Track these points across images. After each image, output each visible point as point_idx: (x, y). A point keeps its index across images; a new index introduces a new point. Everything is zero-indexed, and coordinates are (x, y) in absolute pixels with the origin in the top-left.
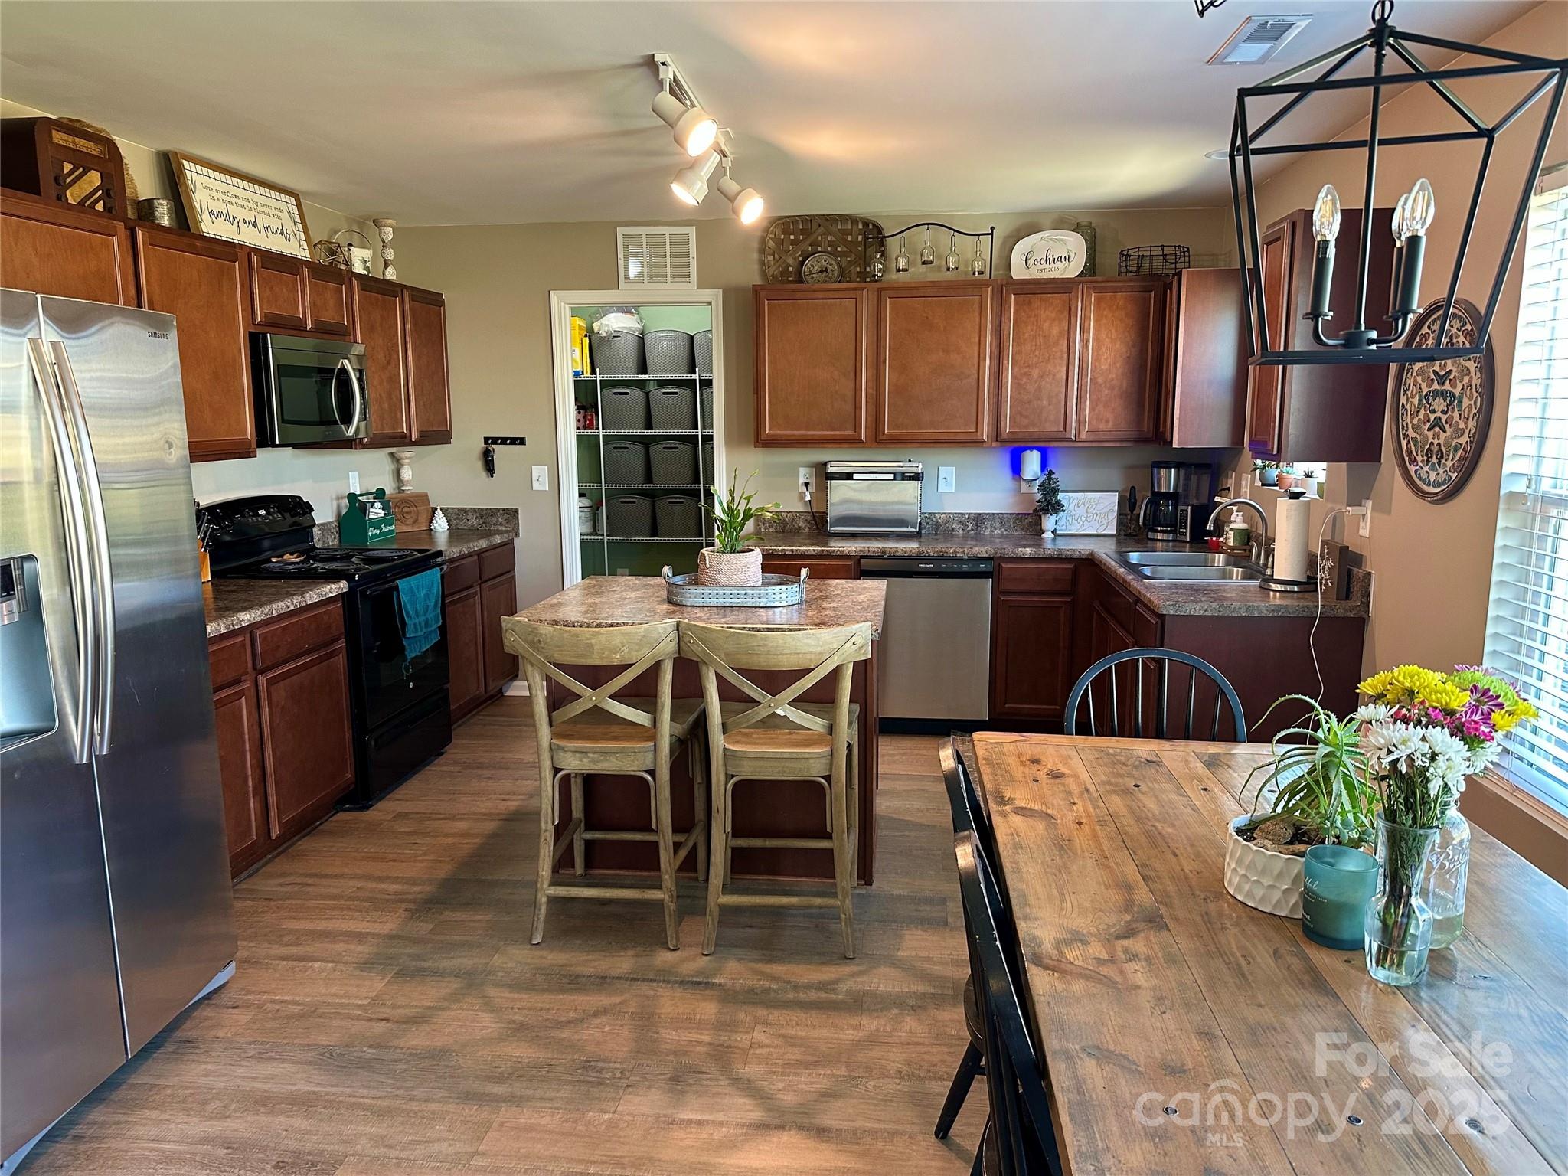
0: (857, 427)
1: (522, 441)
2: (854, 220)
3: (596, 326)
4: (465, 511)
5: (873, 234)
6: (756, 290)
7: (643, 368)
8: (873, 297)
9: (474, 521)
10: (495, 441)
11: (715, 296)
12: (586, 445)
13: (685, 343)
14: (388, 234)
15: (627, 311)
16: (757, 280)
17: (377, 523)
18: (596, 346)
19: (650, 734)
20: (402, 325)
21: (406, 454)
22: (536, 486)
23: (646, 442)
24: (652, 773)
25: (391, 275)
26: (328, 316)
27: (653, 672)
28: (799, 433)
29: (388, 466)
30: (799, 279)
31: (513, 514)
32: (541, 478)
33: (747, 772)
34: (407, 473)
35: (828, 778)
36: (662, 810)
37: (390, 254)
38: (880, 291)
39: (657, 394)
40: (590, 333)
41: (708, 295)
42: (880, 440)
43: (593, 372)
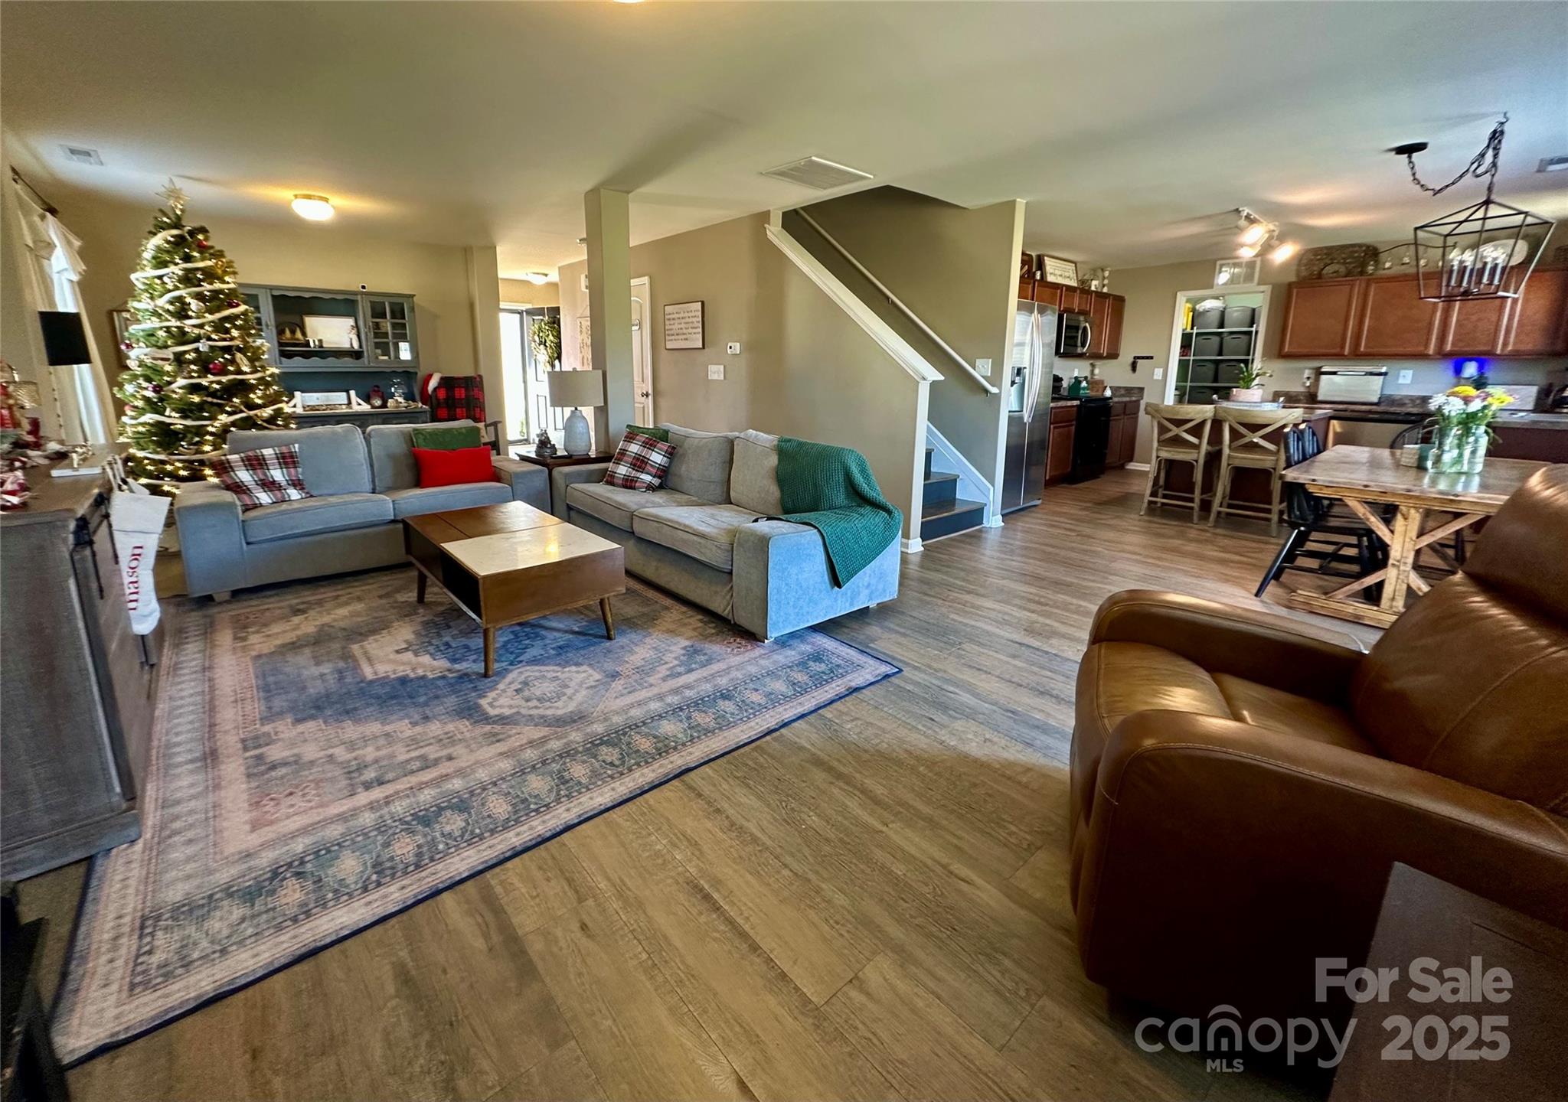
0: (1343, 347)
1: (1152, 358)
2: (1360, 246)
3: (1197, 307)
4: (1120, 388)
5: (1372, 253)
6: (1290, 285)
7: (1222, 325)
8: (1363, 285)
9: (1123, 392)
10: (1139, 358)
11: (1267, 288)
12: (1183, 365)
13: (1249, 313)
14: (1107, 274)
15: (1217, 298)
16: (1293, 279)
17: (1084, 388)
18: (1196, 317)
19: (1197, 447)
20: (1107, 311)
21: (1098, 363)
22: (1155, 377)
23: (1217, 363)
24: (1197, 461)
25: (1105, 290)
26: (1083, 307)
27: (1203, 423)
28: (1305, 351)
29: (1089, 368)
30: (1320, 276)
31: (1142, 389)
32: (1158, 374)
33: (1238, 463)
34: (1097, 371)
35: (1274, 469)
36: (1198, 476)
37: (1106, 282)
38: (1369, 280)
39: (1227, 339)
40: (1194, 310)
41: (1262, 288)
42: (1357, 356)
43: (1192, 328)
